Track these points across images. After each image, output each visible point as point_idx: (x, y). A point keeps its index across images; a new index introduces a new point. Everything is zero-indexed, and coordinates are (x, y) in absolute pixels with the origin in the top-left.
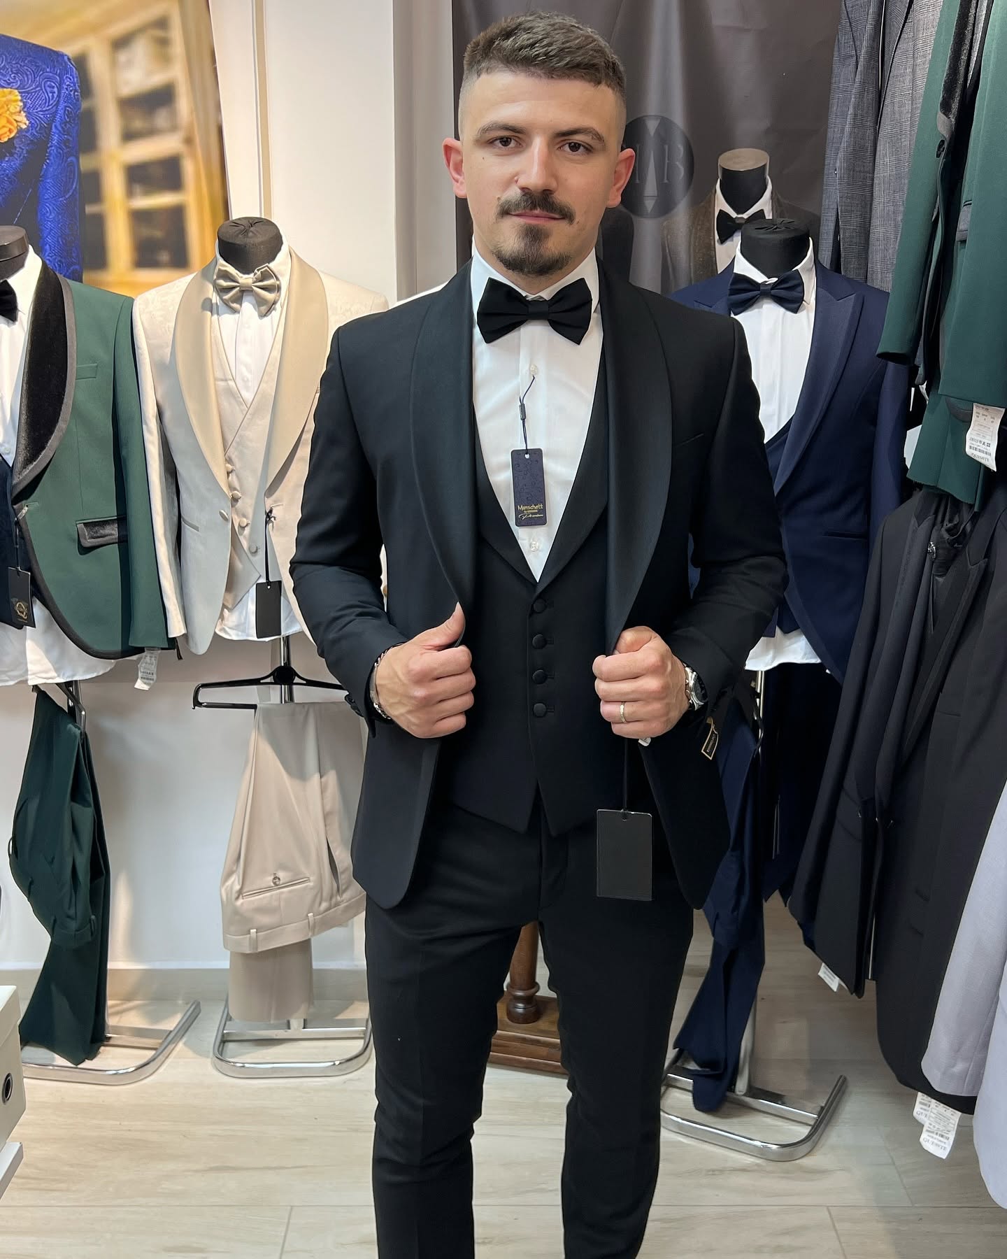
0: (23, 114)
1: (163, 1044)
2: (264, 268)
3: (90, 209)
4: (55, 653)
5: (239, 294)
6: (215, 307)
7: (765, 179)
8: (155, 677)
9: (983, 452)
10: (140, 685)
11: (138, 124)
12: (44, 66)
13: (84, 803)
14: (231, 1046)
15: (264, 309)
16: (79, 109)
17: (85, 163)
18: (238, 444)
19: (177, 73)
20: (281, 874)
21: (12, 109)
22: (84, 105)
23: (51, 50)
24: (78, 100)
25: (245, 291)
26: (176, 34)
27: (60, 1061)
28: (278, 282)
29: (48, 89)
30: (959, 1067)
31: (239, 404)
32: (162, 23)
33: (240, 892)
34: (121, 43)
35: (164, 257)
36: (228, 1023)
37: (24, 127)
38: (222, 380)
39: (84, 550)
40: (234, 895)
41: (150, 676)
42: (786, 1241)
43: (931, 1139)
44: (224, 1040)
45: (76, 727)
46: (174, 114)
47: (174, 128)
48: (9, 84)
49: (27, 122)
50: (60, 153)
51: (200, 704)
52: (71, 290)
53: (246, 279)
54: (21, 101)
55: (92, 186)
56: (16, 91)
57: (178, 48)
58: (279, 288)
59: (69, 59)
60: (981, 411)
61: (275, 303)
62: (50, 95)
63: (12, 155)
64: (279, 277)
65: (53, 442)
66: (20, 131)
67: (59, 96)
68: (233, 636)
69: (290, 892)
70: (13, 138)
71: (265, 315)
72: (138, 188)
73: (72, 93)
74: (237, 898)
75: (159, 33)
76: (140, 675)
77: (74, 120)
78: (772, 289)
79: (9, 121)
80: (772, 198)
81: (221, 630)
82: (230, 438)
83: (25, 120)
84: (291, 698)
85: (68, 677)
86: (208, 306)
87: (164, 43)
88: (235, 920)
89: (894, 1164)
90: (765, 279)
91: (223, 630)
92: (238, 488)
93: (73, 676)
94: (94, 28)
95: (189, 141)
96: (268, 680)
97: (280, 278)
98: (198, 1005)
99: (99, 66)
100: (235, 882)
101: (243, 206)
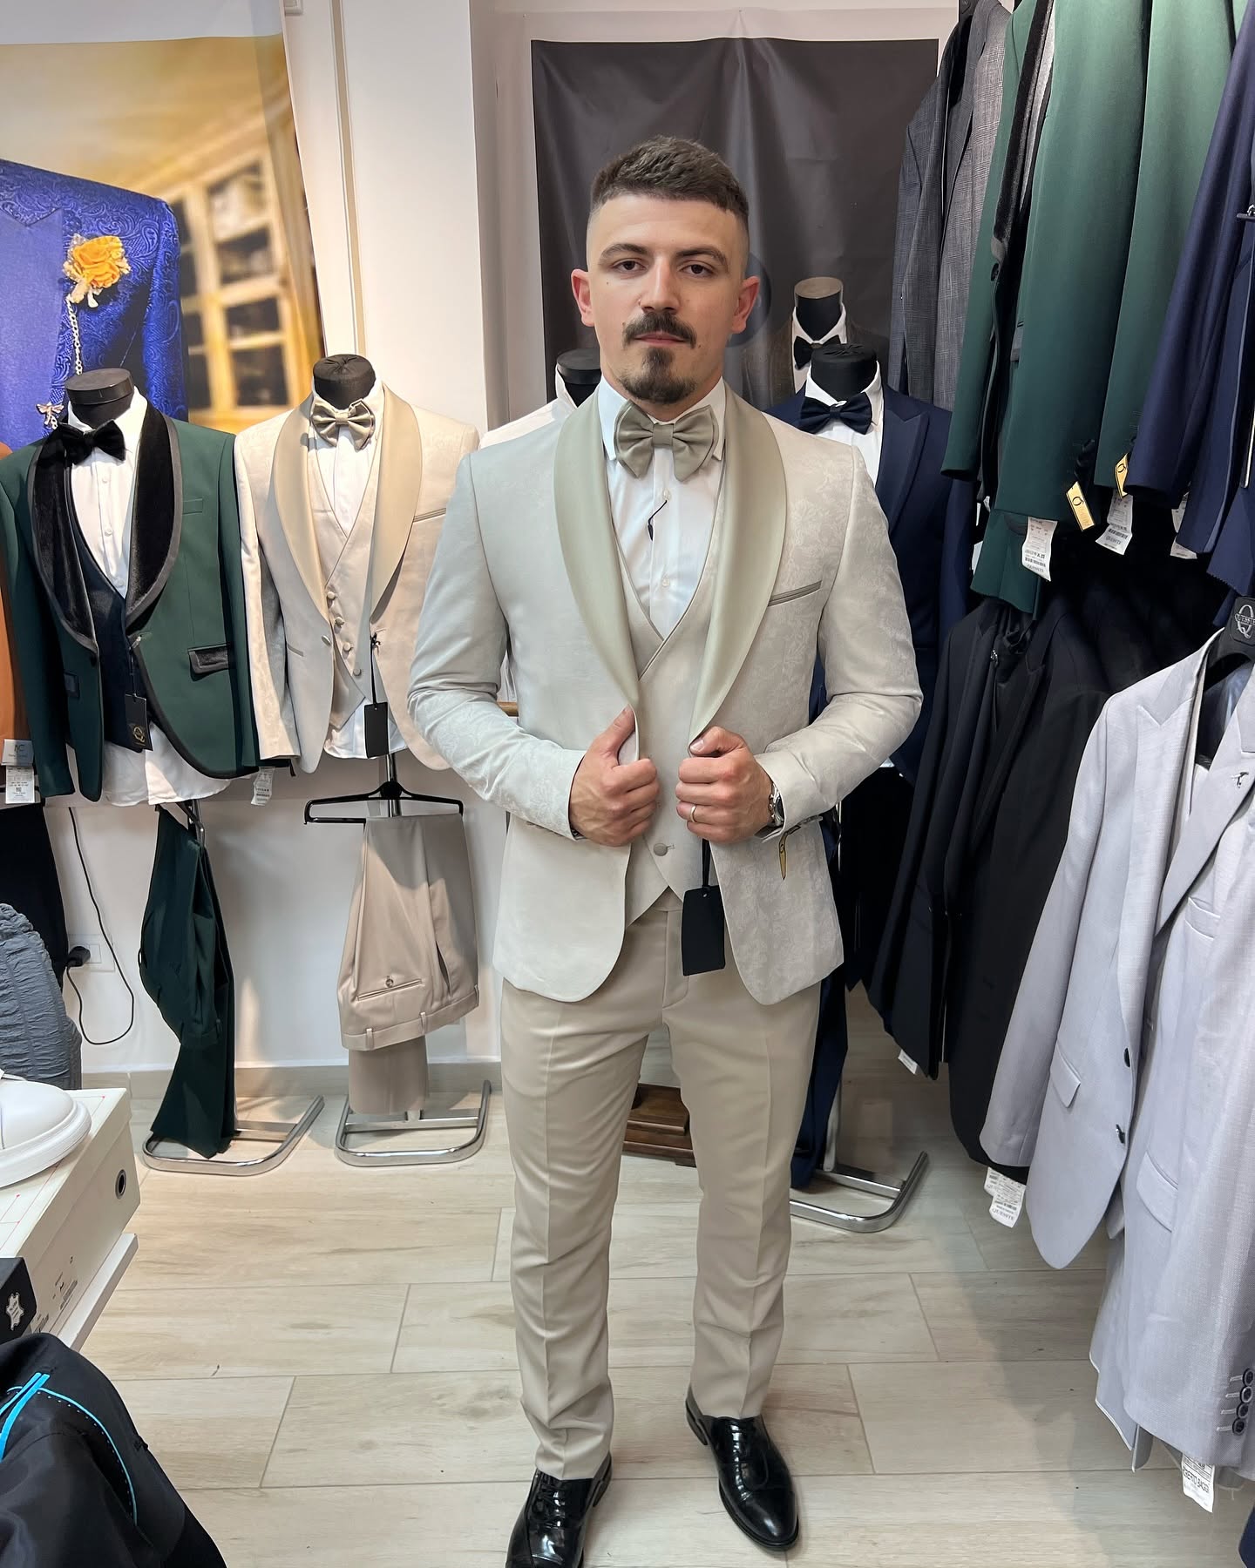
0: (125, 260)
1: (288, 1137)
2: (358, 403)
3: (192, 351)
4: (174, 774)
5: (335, 428)
6: (312, 443)
7: (839, 306)
8: (270, 793)
9: (1038, 563)
10: (253, 802)
11: (236, 267)
12: (143, 213)
13: (207, 915)
14: (352, 1137)
15: (359, 442)
16: (179, 254)
17: (187, 306)
18: (339, 572)
19: (271, 216)
20: (394, 977)
21: (114, 255)
22: (183, 250)
23: (150, 198)
24: (176, 245)
25: (341, 426)
26: (269, 179)
27: (193, 1154)
28: (372, 417)
29: (148, 235)
30: (1015, 1140)
31: (339, 534)
32: (255, 169)
33: (356, 995)
34: (216, 189)
35: (265, 395)
36: (350, 1115)
37: (126, 272)
38: (322, 511)
39: (197, 676)
40: (351, 997)
41: (266, 793)
42: (870, 1306)
43: (1000, 1210)
44: (346, 1132)
45: (196, 843)
46: (269, 258)
47: (270, 270)
48: (110, 231)
49: (129, 268)
50: (161, 297)
51: (311, 820)
52: (176, 428)
53: (341, 414)
54: (122, 247)
55: (194, 328)
56: (117, 238)
57: (271, 192)
58: (373, 423)
59: (167, 206)
60: (1036, 525)
61: (369, 436)
62: (150, 241)
63: (115, 300)
64: (372, 410)
65: (163, 575)
66: (123, 276)
67: (159, 241)
68: (344, 754)
69: (402, 993)
70: (117, 283)
71: (361, 449)
72: (237, 330)
73: (171, 239)
74: (353, 1000)
75: (252, 178)
76: (255, 792)
77: (174, 265)
78: (842, 411)
79: (111, 267)
80: (846, 323)
81: (330, 749)
82: (331, 566)
83: (127, 266)
84: (399, 812)
85: (188, 796)
86: (306, 441)
87: (257, 187)
88: (352, 1021)
89: (972, 1233)
90: (835, 402)
91: (332, 749)
92: (341, 615)
93: (192, 795)
94: (190, 175)
95: (284, 282)
96: (378, 795)
97: (374, 412)
98: (322, 1099)
99: (196, 212)
100: (350, 986)
101: (337, 345)
